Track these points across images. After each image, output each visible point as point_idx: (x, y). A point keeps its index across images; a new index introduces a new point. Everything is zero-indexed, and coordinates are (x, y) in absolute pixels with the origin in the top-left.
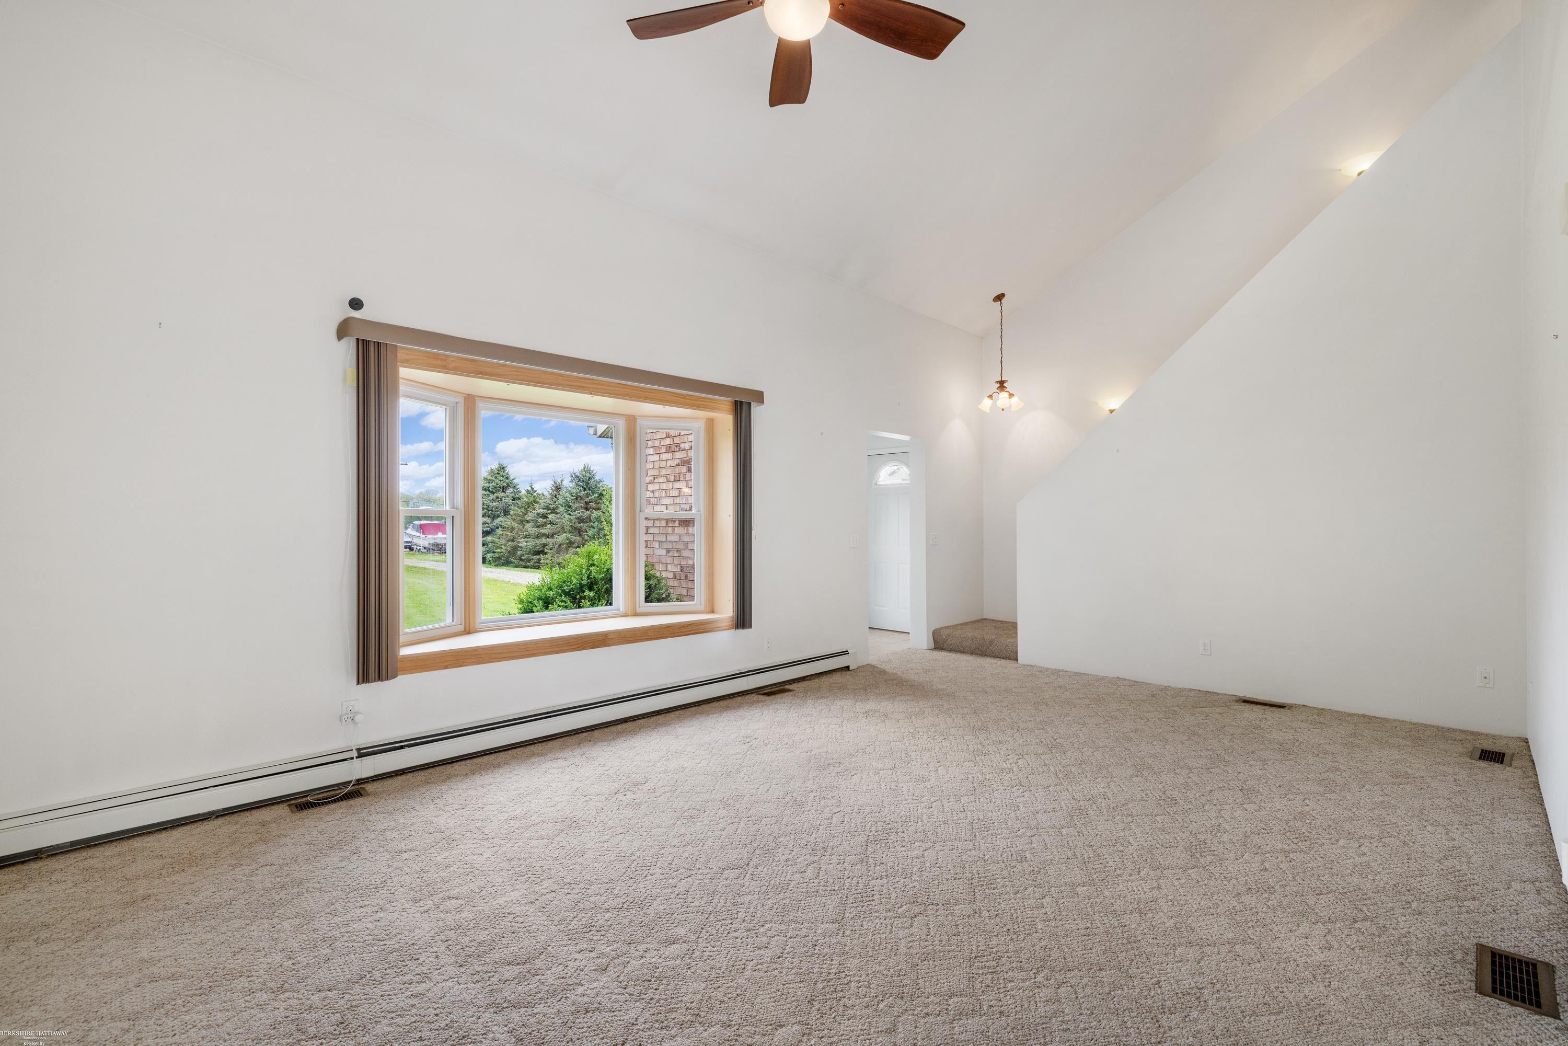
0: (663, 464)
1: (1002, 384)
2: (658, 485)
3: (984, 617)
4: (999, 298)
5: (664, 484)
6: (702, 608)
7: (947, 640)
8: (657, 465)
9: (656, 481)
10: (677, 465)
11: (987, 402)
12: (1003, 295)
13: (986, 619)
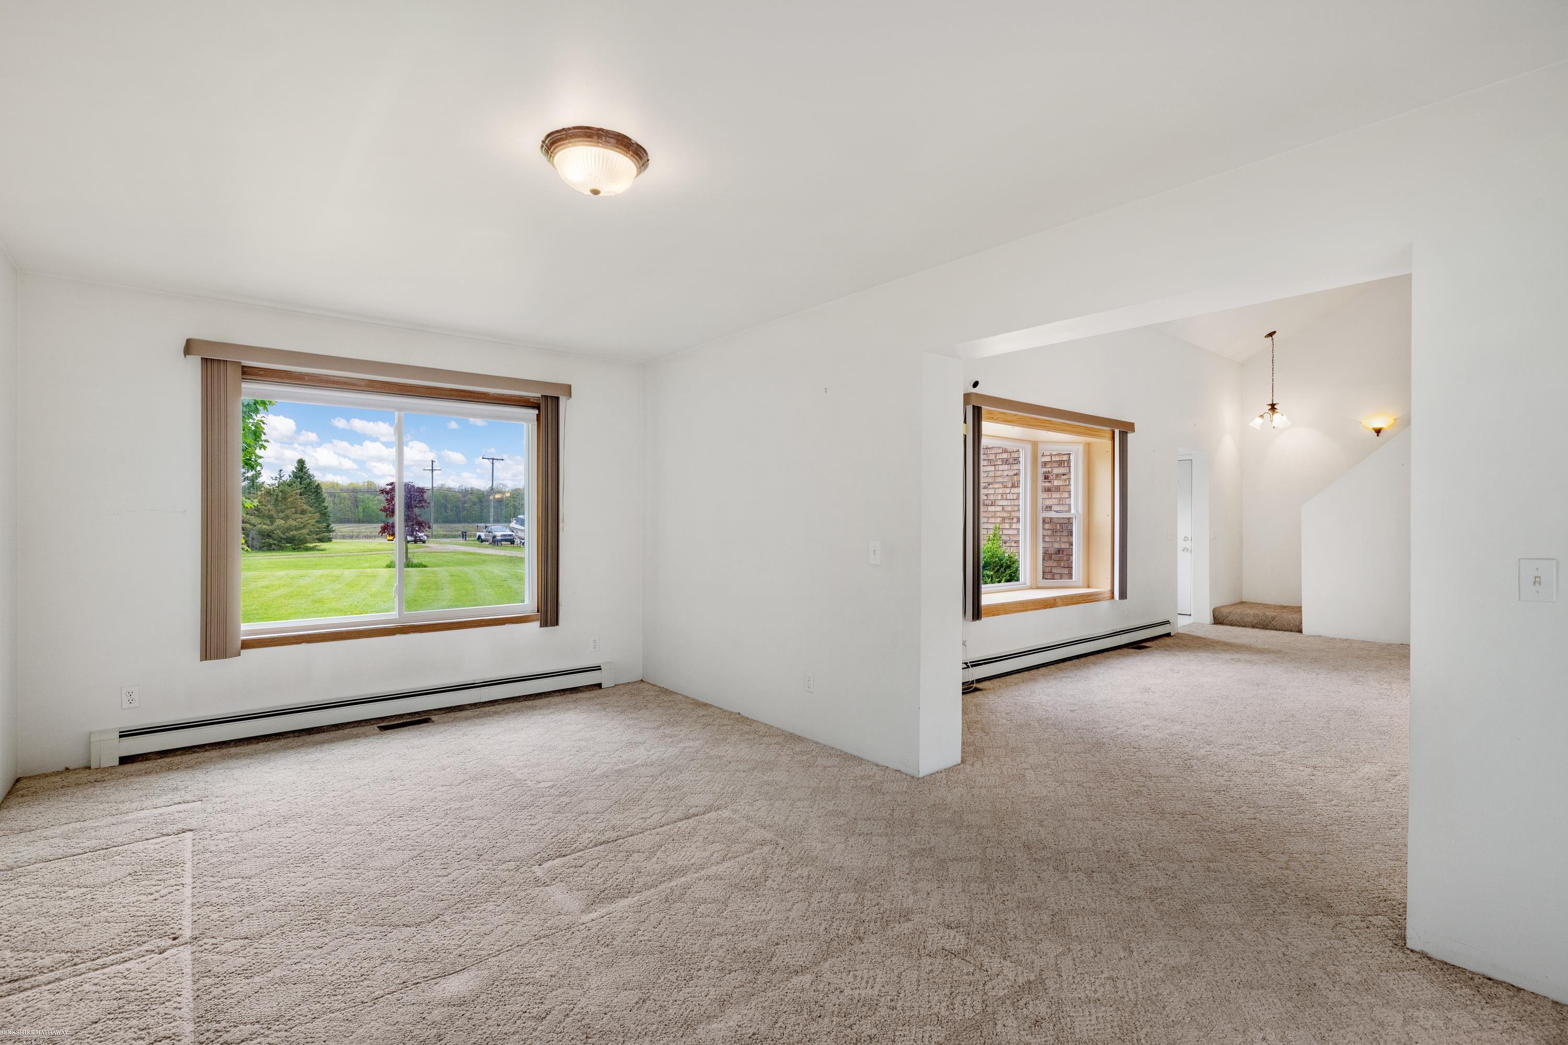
0: (999, 473)
1: (1273, 407)
2: (993, 490)
3: (1243, 601)
4: (1271, 335)
5: (1000, 489)
6: (1081, 584)
7: (1228, 617)
8: (991, 474)
9: (991, 486)
10: (1015, 475)
11: (1258, 421)
12: (1274, 332)
13: (1245, 603)
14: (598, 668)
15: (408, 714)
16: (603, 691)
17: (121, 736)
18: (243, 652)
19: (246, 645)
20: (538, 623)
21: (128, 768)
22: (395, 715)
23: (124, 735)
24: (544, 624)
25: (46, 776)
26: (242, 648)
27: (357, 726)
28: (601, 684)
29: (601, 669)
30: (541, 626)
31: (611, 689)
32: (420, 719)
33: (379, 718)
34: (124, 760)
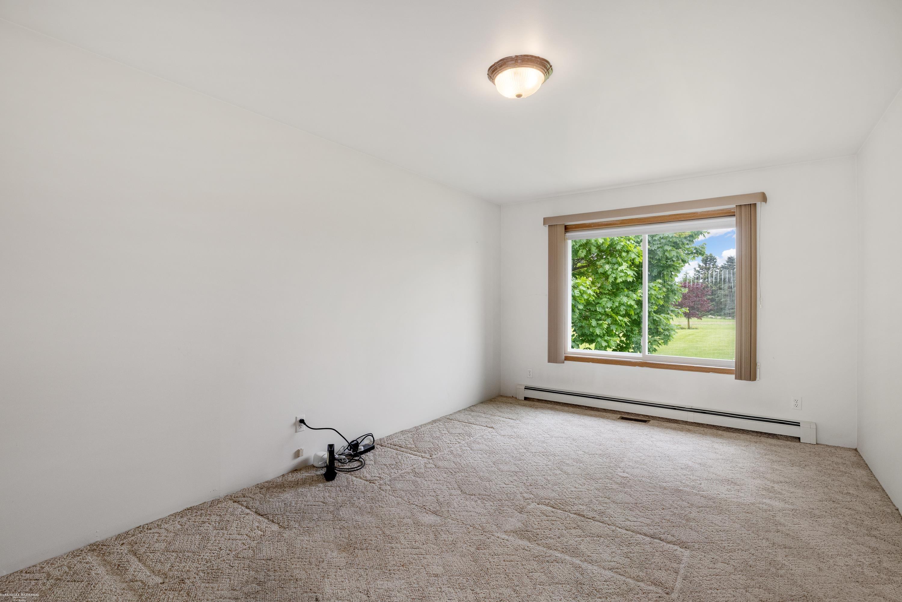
14: (797, 424)
15: (643, 415)
16: (801, 443)
17: (525, 388)
18: (565, 362)
19: (567, 358)
20: (734, 376)
21: (526, 402)
22: (635, 414)
23: (527, 388)
24: (739, 377)
25: (506, 397)
26: (565, 360)
27: (614, 413)
28: (799, 438)
29: (799, 426)
30: (736, 379)
31: (811, 446)
32: (643, 420)
33: (626, 412)
34: (526, 399)
